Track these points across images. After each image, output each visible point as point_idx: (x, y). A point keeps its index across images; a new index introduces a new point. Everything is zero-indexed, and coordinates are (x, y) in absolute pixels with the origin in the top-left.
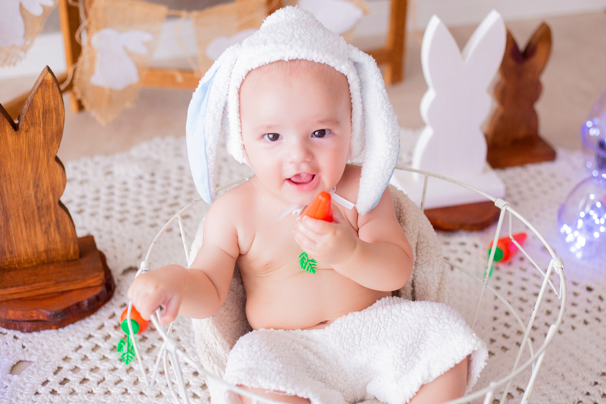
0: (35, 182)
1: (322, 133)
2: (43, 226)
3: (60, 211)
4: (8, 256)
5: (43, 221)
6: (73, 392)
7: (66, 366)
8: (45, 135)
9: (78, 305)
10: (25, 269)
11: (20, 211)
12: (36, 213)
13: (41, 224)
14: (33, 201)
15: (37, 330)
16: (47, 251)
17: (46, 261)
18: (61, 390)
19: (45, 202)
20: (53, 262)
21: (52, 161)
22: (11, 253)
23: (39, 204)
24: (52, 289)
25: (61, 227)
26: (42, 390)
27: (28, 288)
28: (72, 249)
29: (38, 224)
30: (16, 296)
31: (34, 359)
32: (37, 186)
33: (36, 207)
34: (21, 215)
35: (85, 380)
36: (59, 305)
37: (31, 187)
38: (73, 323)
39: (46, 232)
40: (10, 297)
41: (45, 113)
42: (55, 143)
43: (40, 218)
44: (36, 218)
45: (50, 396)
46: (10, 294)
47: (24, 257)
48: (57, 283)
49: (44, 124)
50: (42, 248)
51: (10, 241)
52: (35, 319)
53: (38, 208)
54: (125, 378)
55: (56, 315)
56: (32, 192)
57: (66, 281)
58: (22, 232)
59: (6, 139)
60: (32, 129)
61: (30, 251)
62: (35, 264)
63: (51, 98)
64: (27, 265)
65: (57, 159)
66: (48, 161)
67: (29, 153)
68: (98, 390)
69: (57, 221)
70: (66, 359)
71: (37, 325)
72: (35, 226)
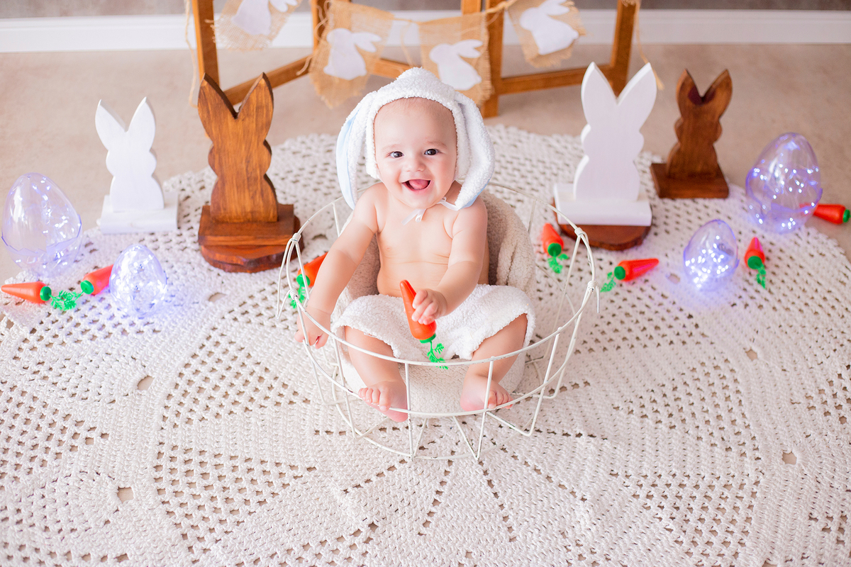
0: (247, 159)
1: (433, 152)
2: (251, 193)
3: (265, 183)
4: (222, 211)
5: (251, 188)
6: (249, 322)
7: (250, 302)
8: (257, 125)
9: (268, 258)
10: (234, 223)
11: (234, 178)
12: (246, 182)
13: (249, 191)
14: (245, 173)
15: (236, 271)
16: (252, 212)
17: (251, 220)
18: (241, 319)
19: (253, 175)
20: (256, 221)
21: (261, 145)
22: (225, 209)
23: (249, 175)
24: (251, 242)
25: (265, 195)
26: (227, 316)
27: (233, 238)
28: (272, 214)
29: (247, 191)
30: (224, 244)
31: (228, 293)
32: (248, 162)
33: (246, 178)
34: (234, 181)
35: (260, 314)
36: (255, 255)
37: (244, 161)
38: (264, 270)
39: (253, 197)
40: (219, 243)
41: (258, 108)
42: (264, 131)
43: (249, 186)
44: (246, 186)
45: (232, 321)
46: (220, 241)
47: (234, 214)
48: (256, 238)
49: (257, 116)
50: (248, 209)
51: (225, 200)
52: (234, 263)
53: (248, 178)
54: (290, 318)
55: (250, 262)
56: (244, 166)
57: (262, 238)
58: (234, 195)
59: (227, 124)
60: (247, 119)
61: (239, 210)
62: (242, 220)
63: (264, 98)
64: (236, 221)
65: (266, 143)
66: (258, 144)
67: (244, 136)
68: (267, 323)
69: (262, 190)
70: (251, 297)
71: (236, 268)
72: (244, 192)
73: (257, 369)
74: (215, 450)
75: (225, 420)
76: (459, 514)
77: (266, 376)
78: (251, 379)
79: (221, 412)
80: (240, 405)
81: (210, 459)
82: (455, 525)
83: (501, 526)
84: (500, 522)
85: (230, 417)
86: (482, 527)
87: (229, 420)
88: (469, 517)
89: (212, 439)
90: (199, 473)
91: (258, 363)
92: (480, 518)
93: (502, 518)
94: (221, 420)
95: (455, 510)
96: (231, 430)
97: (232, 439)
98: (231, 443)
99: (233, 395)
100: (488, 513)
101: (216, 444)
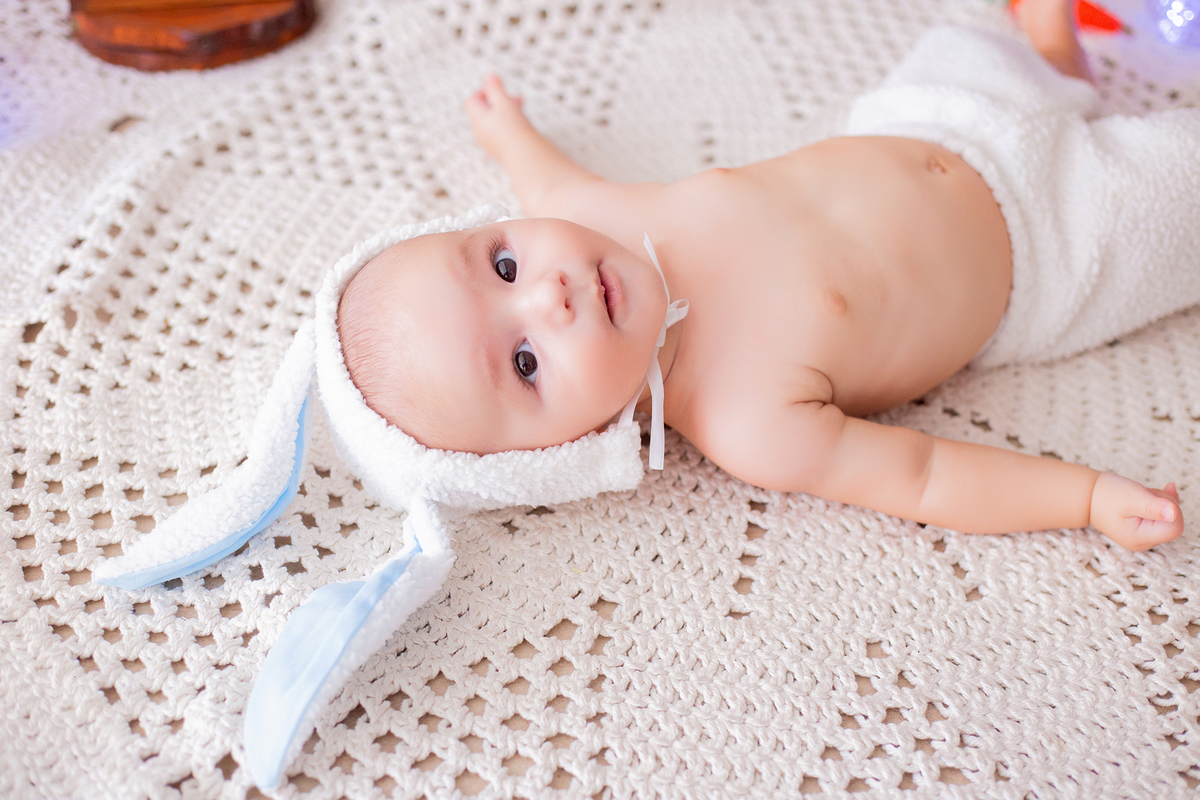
9: (244, 29)
15: (165, 68)
36: (206, 25)
52: (162, 47)
55: (201, 39)
73: (231, 265)
74: (157, 460)
75: (170, 385)
76: (820, 551)
77: (256, 279)
78: (220, 288)
79: (160, 366)
80: (202, 348)
81: (149, 481)
82: (817, 580)
83: (934, 562)
84: (929, 555)
85: (184, 376)
86: (889, 574)
87: (181, 383)
88: (848, 555)
89: (146, 432)
90: (127, 516)
91: (232, 253)
92: (878, 554)
93: (930, 546)
94: (161, 386)
95: (808, 544)
96: (190, 408)
97: (196, 427)
98: (194, 436)
99: (182, 327)
100: (894, 537)
101: (157, 446)
